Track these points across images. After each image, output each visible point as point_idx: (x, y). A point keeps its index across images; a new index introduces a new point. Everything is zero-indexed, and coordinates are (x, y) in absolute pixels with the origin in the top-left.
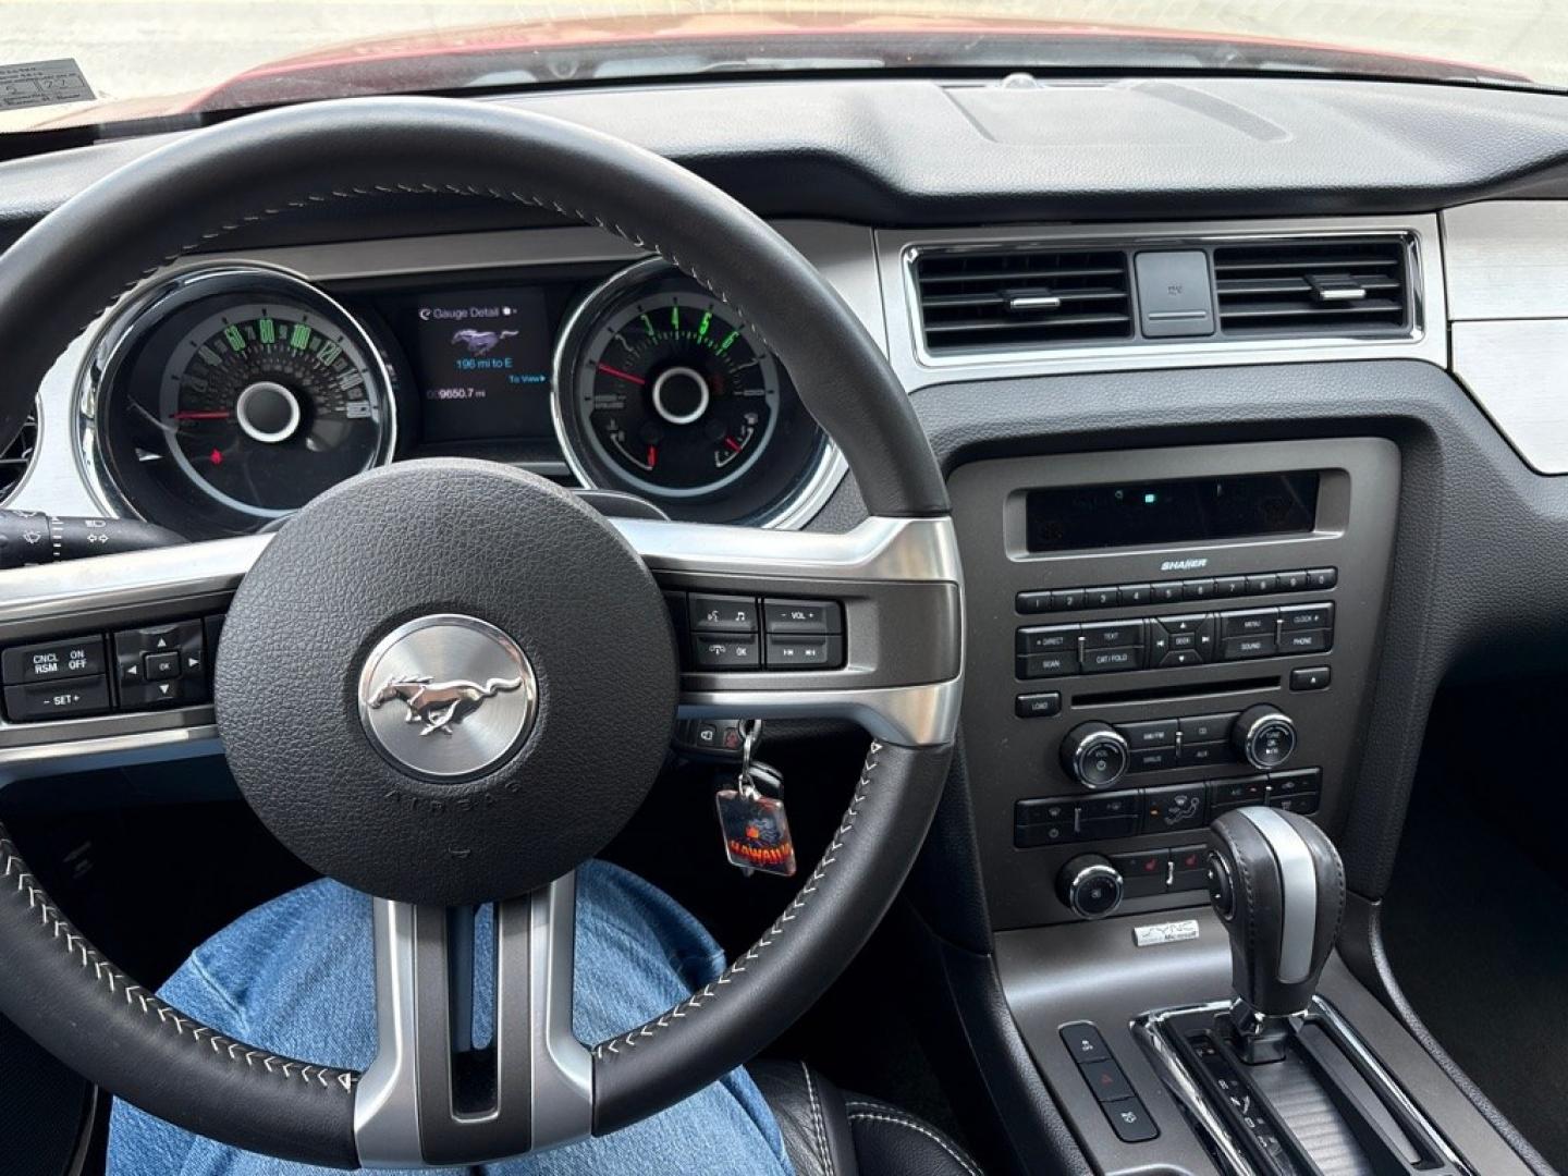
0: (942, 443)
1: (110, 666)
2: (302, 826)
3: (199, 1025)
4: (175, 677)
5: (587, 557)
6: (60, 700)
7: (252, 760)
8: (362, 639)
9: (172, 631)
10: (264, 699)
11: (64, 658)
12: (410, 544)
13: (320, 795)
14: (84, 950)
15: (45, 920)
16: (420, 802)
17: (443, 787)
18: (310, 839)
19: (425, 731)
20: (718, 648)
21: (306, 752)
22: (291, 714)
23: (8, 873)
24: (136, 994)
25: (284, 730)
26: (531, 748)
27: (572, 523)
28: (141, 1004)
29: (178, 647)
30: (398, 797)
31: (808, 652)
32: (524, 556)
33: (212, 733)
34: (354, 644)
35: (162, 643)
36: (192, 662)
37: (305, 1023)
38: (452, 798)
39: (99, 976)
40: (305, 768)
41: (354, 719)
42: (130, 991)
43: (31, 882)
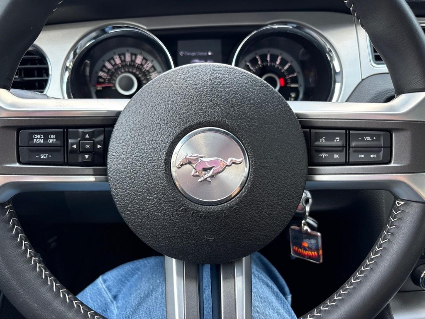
0: (383, 95)
1: (65, 144)
2: (141, 222)
3: (90, 310)
4: (91, 152)
5: (273, 106)
6: (43, 156)
7: (121, 190)
8: (175, 136)
9: (92, 131)
10: (129, 162)
11: (46, 138)
12: (198, 95)
13: (150, 208)
14: (44, 271)
15: (28, 256)
16: (195, 213)
17: (205, 207)
18: (144, 228)
19: (200, 180)
20: (324, 155)
21: (146, 187)
22: (140, 169)
23: (14, 233)
24: (64, 293)
25: (137, 177)
26: (245, 191)
27: (267, 91)
28: (66, 298)
29: (93, 139)
30: (185, 210)
31: (372, 156)
32: (247, 103)
33: (104, 179)
34: (171, 139)
35: (87, 136)
36: (99, 146)
37: (142, 314)
38: (209, 212)
39: (49, 283)
40: (144, 195)
41: (169, 173)
42: (62, 292)
43: (24, 238)
